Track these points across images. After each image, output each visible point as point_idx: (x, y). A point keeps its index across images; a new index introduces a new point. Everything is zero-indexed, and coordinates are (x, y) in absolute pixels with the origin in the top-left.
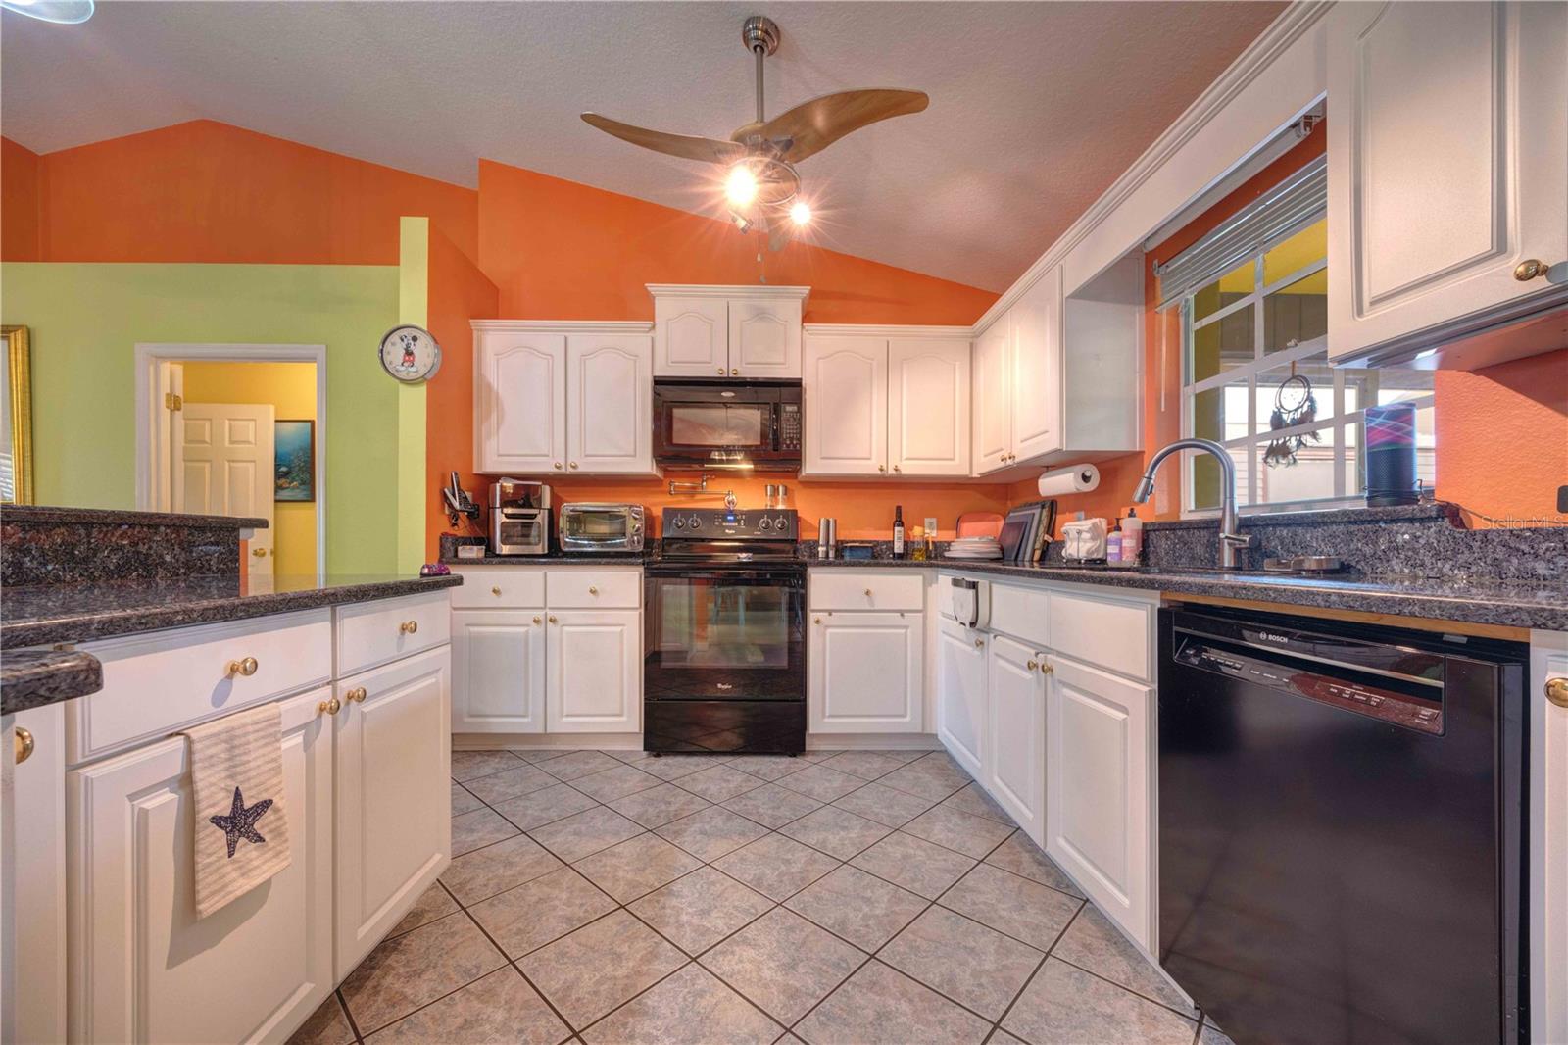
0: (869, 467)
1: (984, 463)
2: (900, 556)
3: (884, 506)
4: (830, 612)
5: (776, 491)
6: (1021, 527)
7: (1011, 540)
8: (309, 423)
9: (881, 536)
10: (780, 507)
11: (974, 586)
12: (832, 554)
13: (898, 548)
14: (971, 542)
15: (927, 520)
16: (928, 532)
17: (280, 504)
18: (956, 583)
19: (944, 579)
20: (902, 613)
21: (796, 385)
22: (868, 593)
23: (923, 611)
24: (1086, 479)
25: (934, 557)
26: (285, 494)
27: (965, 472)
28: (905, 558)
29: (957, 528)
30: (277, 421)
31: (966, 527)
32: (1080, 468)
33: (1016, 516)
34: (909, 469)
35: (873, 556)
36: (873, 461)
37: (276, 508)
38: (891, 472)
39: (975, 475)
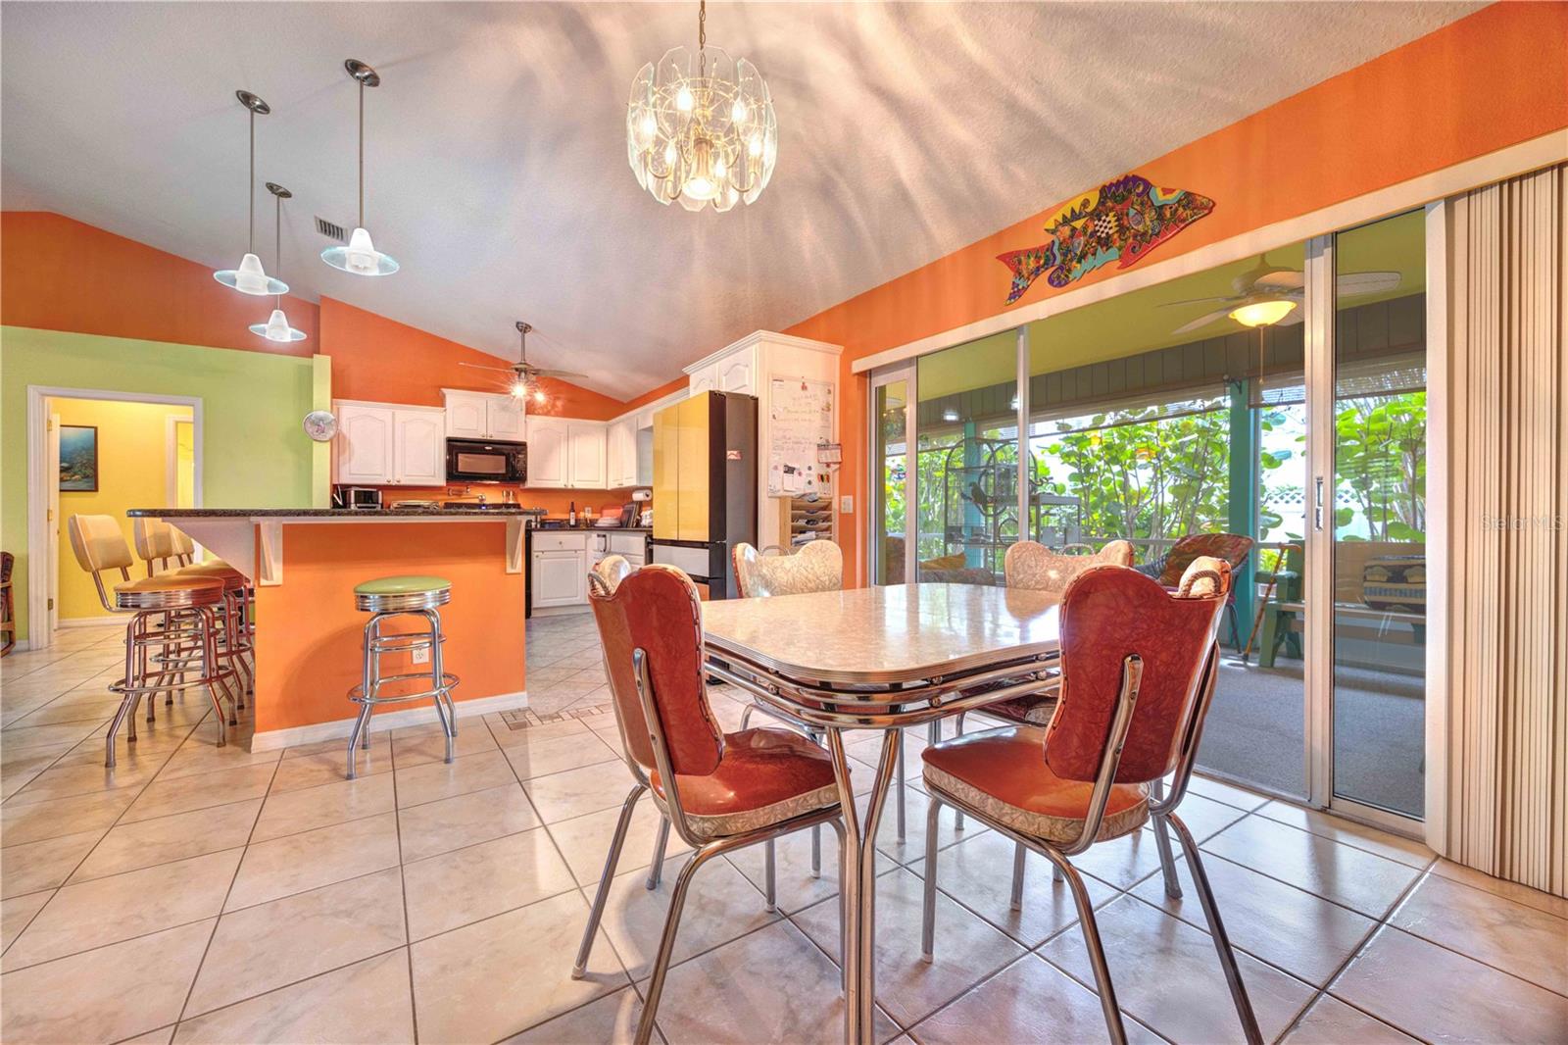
0: (560, 485)
1: (612, 485)
2: (573, 526)
3: (566, 503)
4: (543, 552)
5: (508, 494)
6: (629, 512)
7: (625, 518)
8: (93, 430)
9: (563, 516)
10: (511, 502)
11: (604, 536)
12: (539, 526)
13: (572, 522)
14: (606, 520)
15: (587, 509)
16: (587, 514)
17: (63, 493)
18: (598, 536)
19: (594, 535)
20: (576, 551)
21: (524, 445)
22: (561, 543)
23: (585, 550)
24: (647, 496)
25: (590, 526)
26: (67, 485)
27: (603, 487)
28: (576, 527)
29: (601, 513)
30: (62, 426)
31: (605, 512)
32: (645, 491)
33: (628, 507)
34: (578, 485)
35: (560, 526)
36: (562, 481)
37: (60, 496)
38: (570, 487)
39: (609, 488)
